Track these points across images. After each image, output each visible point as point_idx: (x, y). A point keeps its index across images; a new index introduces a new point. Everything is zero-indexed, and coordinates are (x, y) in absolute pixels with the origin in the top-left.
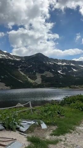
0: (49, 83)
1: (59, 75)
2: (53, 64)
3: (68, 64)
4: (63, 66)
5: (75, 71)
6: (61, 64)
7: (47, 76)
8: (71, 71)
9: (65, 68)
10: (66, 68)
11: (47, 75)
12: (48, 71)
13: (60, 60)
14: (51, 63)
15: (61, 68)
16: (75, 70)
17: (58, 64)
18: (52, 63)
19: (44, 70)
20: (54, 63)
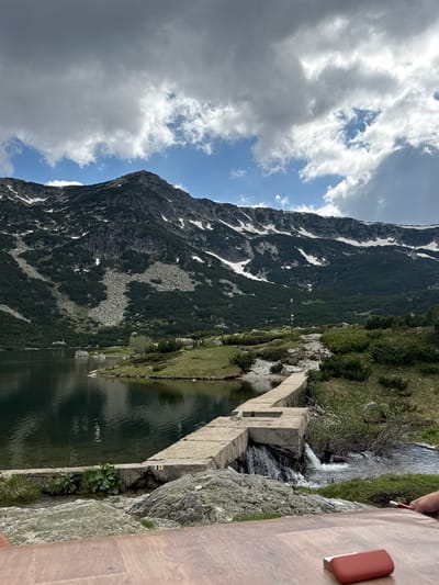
0: (160, 322)
1: (223, 281)
2: (209, 226)
3: (287, 228)
4: (257, 240)
5: (316, 263)
6: (250, 228)
7: (161, 288)
8: (295, 264)
9: (267, 252)
10: (274, 250)
11: (159, 282)
12: (170, 261)
13: (248, 210)
14: (199, 224)
15: (249, 250)
16: (312, 260)
17: (237, 229)
18: (205, 224)
19: (147, 256)
20: (216, 226)
